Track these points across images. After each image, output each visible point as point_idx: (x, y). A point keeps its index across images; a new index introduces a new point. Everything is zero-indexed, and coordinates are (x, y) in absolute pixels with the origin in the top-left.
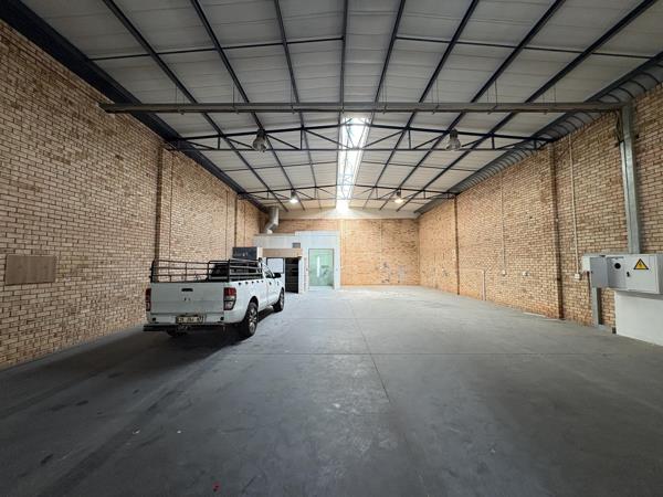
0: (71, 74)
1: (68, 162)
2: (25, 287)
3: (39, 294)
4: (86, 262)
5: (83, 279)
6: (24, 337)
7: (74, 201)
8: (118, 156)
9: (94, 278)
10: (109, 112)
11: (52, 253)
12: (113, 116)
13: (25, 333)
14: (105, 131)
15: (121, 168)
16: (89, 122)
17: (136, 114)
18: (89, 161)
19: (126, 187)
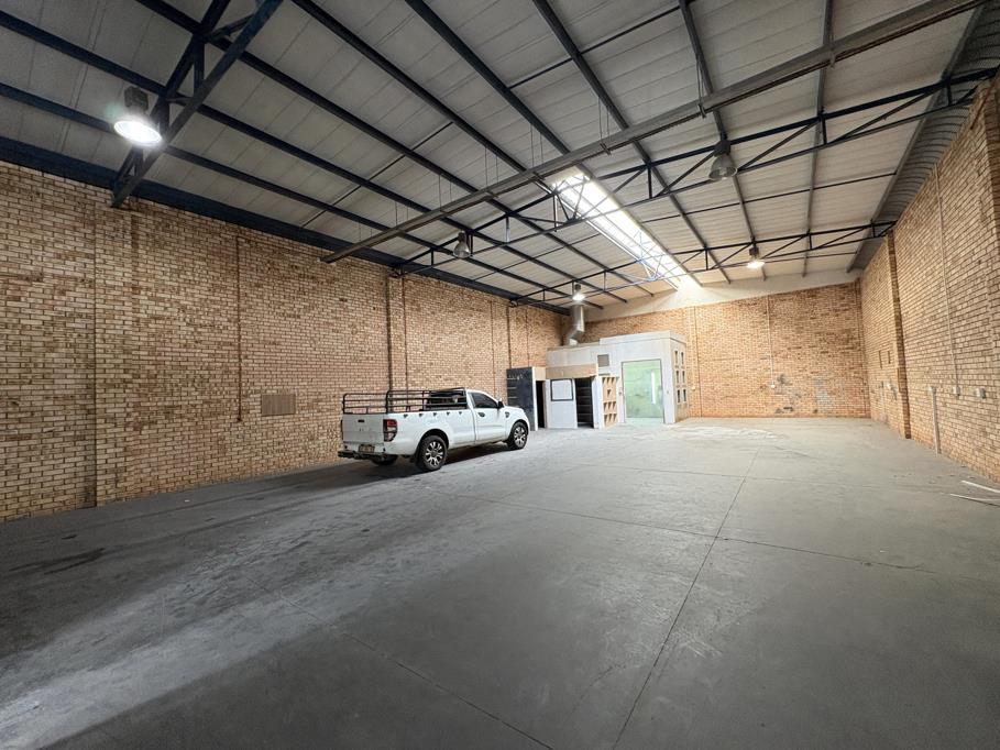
0: (296, 243)
1: (299, 317)
2: (275, 417)
3: (285, 423)
4: (320, 397)
5: (319, 411)
6: (278, 455)
7: (306, 348)
8: (342, 300)
9: (328, 410)
10: (329, 262)
11: (292, 391)
12: (334, 264)
13: (278, 451)
14: (327, 281)
15: (346, 309)
16: (313, 278)
17: (355, 254)
18: (316, 311)
19: (353, 326)
